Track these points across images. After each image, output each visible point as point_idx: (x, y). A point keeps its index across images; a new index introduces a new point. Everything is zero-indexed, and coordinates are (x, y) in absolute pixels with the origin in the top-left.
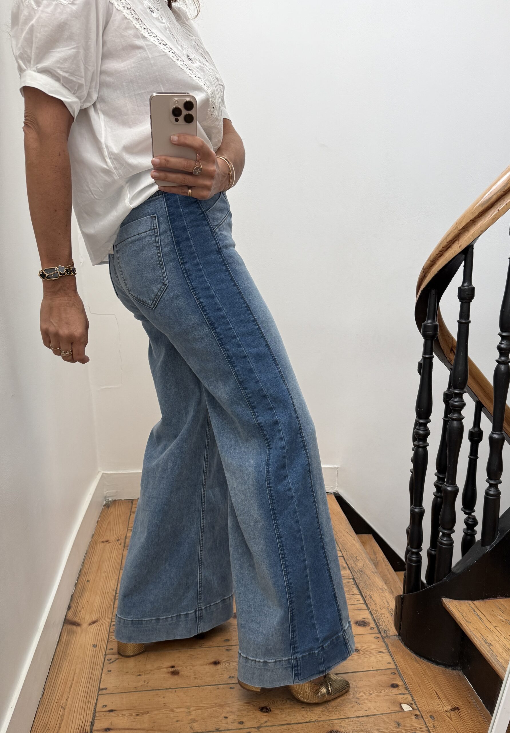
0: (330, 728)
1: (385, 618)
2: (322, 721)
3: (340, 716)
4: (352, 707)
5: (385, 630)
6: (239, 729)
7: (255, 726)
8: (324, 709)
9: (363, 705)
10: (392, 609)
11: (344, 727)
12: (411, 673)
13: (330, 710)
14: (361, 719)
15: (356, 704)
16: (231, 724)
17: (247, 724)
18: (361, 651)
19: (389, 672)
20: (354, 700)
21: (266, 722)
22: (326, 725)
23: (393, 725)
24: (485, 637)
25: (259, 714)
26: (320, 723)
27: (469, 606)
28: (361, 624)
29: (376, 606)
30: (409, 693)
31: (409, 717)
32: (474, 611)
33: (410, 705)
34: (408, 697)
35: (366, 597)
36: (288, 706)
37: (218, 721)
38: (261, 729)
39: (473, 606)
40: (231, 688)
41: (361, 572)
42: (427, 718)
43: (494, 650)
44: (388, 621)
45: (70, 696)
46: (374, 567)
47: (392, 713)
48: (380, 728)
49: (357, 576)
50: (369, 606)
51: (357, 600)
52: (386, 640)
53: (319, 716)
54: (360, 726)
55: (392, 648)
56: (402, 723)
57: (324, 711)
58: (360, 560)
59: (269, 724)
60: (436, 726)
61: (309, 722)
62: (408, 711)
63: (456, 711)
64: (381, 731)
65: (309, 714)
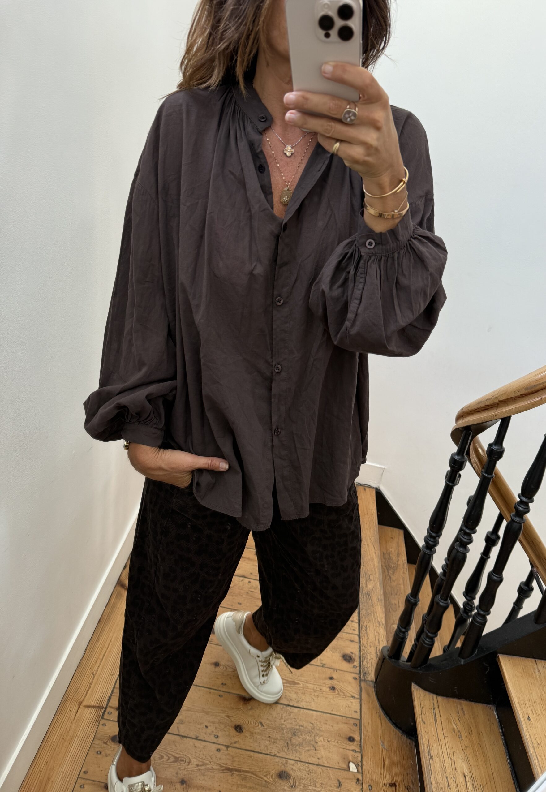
0: (283, 768)
1: (370, 658)
2: (280, 757)
3: (296, 757)
4: (309, 750)
5: (365, 673)
6: (214, 743)
7: (227, 744)
8: (285, 744)
9: (318, 752)
10: (380, 650)
11: (295, 771)
12: (370, 730)
13: (289, 747)
14: (311, 766)
15: (313, 748)
16: (209, 735)
17: (220, 741)
18: (336, 691)
19: (352, 722)
20: (312, 742)
21: (236, 742)
22: (281, 763)
23: (334, 782)
24: (431, 747)
25: (233, 732)
26: (277, 759)
27: (432, 701)
28: (347, 658)
29: (367, 642)
30: (361, 752)
31: (350, 779)
32: (434, 709)
33: (357, 766)
34: (358, 756)
35: (362, 628)
36: (258, 731)
37: (199, 729)
38: (230, 749)
39: (435, 702)
40: (220, 696)
41: (367, 596)
42: (366, 786)
43: (432, 766)
44: (372, 662)
45: (101, 665)
46: (382, 593)
47: (339, 769)
48: (324, 782)
49: (363, 599)
50: (361, 640)
51: (353, 630)
52: (363, 684)
53: (279, 751)
54: (307, 775)
55: (364, 695)
56: (343, 784)
57: (285, 747)
58: (372, 580)
59: (237, 745)
61: (270, 755)
62: (353, 772)
63: (393, 788)
64: (323, 786)
65: (271, 746)
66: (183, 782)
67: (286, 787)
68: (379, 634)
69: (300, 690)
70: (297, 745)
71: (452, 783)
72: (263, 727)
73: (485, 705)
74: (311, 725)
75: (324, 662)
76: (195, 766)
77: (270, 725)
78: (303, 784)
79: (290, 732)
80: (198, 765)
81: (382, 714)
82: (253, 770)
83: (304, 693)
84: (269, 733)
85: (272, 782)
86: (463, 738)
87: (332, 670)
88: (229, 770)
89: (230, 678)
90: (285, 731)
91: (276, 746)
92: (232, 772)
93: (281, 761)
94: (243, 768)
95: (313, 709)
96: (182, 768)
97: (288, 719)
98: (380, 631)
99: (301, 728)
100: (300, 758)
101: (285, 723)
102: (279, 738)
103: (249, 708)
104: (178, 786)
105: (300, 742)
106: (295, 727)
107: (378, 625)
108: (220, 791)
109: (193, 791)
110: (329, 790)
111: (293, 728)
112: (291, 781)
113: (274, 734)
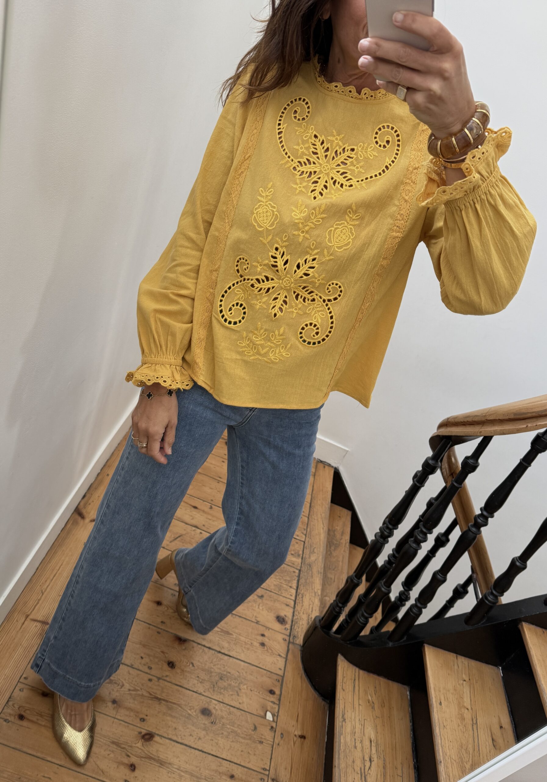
0: (206, 706)
1: (301, 624)
2: (205, 696)
3: (220, 698)
4: (232, 695)
5: (295, 636)
6: (147, 673)
7: (158, 676)
8: (212, 686)
9: (240, 697)
10: (312, 618)
11: (217, 710)
12: (290, 688)
13: (216, 689)
14: (231, 708)
15: (236, 694)
16: (143, 665)
17: (153, 672)
18: (266, 647)
19: (275, 677)
20: (236, 689)
21: (167, 676)
22: (206, 701)
23: (250, 725)
24: (346, 711)
25: (166, 666)
26: (203, 698)
27: (354, 673)
28: (281, 620)
29: (301, 608)
30: (279, 705)
31: (265, 726)
32: (355, 680)
33: (273, 715)
34: (275, 708)
35: (299, 595)
36: (189, 670)
37: (135, 658)
38: (161, 681)
39: (357, 674)
40: (158, 632)
41: (309, 567)
42: (278, 734)
43: (344, 727)
44: (302, 628)
45: (51, 584)
46: (323, 566)
47: (256, 715)
48: (241, 724)
49: (304, 568)
50: (296, 605)
51: (291, 595)
52: (291, 646)
53: (205, 691)
54: (227, 715)
55: (290, 656)
56: (258, 729)
57: (211, 688)
58: (315, 553)
59: (168, 679)
60: (280, 744)
61: (196, 692)
62: (268, 720)
63: (302, 739)
64: (240, 727)
65: (199, 684)
66: (114, 702)
67: (206, 722)
68: (313, 603)
69: (232, 640)
70: (222, 689)
71: (359, 745)
72: (193, 668)
73: (400, 685)
74: (238, 673)
75: (258, 619)
76: (127, 690)
77: (200, 667)
78: (223, 722)
79: (217, 676)
80: (129, 690)
81: (304, 676)
82: (180, 703)
83: (235, 644)
84: (198, 674)
85: (194, 716)
86: (375, 709)
87: (264, 628)
88: (157, 698)
89: (170, 618)
90: (213, 674)
91: (203, 686)
92: (161, 701)
93: (205, 700)
94: (170, 699)
95: (242, 659)
96: (115, 690)
97: (218, 664)
98: (315, 601)
99: (228, 674)
100: (223, 700)
101: (214, 667)
102: (206, 679)
103: (184, 648)
104: (110, 704)
105: (225, 686)
106: (223, 673)
107: (313, 595)
108: (147, 716)
109: (123, 711)
110: (245, 732)
111: (220, 673)
112: (212, 718)
113: (203, 675)
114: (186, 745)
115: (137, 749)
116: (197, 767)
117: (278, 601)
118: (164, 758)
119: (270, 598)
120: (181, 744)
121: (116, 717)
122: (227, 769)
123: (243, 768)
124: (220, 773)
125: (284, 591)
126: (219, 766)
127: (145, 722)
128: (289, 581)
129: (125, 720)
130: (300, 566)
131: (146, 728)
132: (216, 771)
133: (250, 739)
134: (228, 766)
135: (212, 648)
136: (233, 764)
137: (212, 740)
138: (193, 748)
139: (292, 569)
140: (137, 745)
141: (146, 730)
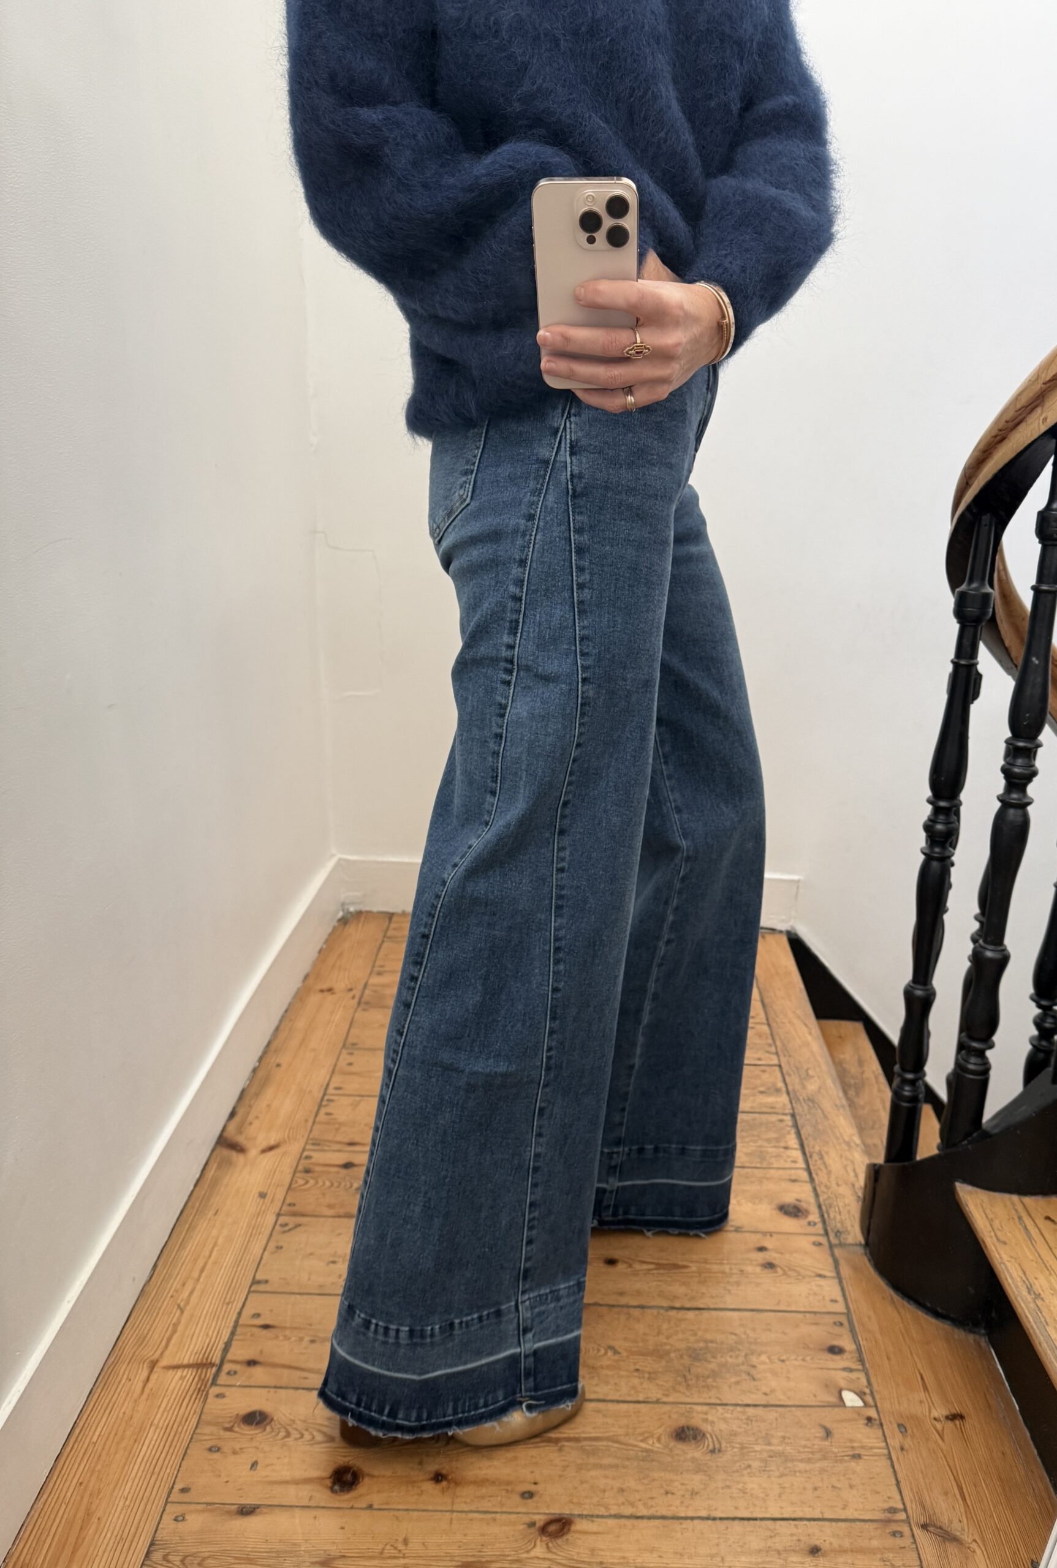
0: (683, 1422)
1: (843, 1205)
2: (671, 1403)
3: (710, 1398)
4: (738, 1383)
5: (838, 1231)
8: (679, 1379)
9: (760, 1382)
11: (712, 1423)
12: (875, 1327)
13: (690, 1382)
14: (748, 1409)
15: (747, 1378)
18: (779, 1270)
19: (830, 1319)
20: (744, 1368)
22: (677, 1412)
23: (813, 1431)
24: (1032, 1279)
26: (667, 1408)
27: (1010, 1205)
28: (793, 1211)
29: (829, 1177)
30: (864, 1371)
31: (854, 1420)
32: (1020, 1218)
33: (861, 1394)
34: (858, 1378)
35: (811, 1156)
36: (609, 1363)
39: (1020, 1208)
41: (811, 1103)
42: (891, 1429)
43: (1044, 1310)
44: (849, 1212)
45: (198, 1287)
46: (841, 1094)
47: (818, 1406)
48: (787, 1435)
49: (800, 1109)
50: (814, 1175)
51: (794, 1162)
52: (837, 1252)
53: (666, 1393)
54: (745, 1426)
55: (845, 1271)
56: (835, 1432)
57: (680, 1384)
58: (812, 1076)
60: (906, 1446)
61: (644, 1402)
62: (853, 1407)
63: (957, 1422)
64: (787, 1441)
65: (645, 1385)
66: (438, 1477)
67: (697, 1455)
68: (853, 1162)
70: (708, 1377)
72: (617, 1357)
74: (733, 1337)
75: (737, 1223)
77: (634, 1349)
78: (740, 1444)
79: (685, 1357)
81: (897, 1298)
82: (611, 1434)
83: (702, 1283)
84: (635, 1364)
85: (660, 1450)
87: (759, 1236)
88: (548, 1440)
90: (673, 1355)
91: (658, 1385)
92: (559, 1444)
93: (675, 1410)
94: (583, 1432)
95: (733, 1307)
96: (433, 1451)
97: (676, 1333)
99: (710, 1345)
100: (720, 1400)
101: (670, 1341)
102: (660, 1370)
104: (429, 1486)
105: (713, 1371)
106: (696, 1346)
107: (846, 1148)
108: (535, 1483)
109: (467, 1491)
110: (805, 1447)
111: (689, 1348)
112: (709, 1442)
113: (648, 1364)
114: (663, 1518)
115: (535, 1561)
116: (712, 1556)
117: (768, 1179)
118: (616, 1561)
119: (747, 1177)
120: (649, 1518)
121: (456, 1507)
122: (795, 1538)
123: (834, 1524)
124: (779, 1552)
125: (773, 1160)
126: (771, 1537)
127: (535, 1499)
128: (778, 1140)
129: (481, 1509)
130: (789, 1106)
131: (542, 1510)
132: (768, 1550)
133: (825, 1458)
134: (795, 1531)
135: (650, 1304)
136: (805, 1522)
137: (728, 1487)
138: (686, 1518)
139: (774, 1118)
140: (532, 1554)
141: (545, 1514)
